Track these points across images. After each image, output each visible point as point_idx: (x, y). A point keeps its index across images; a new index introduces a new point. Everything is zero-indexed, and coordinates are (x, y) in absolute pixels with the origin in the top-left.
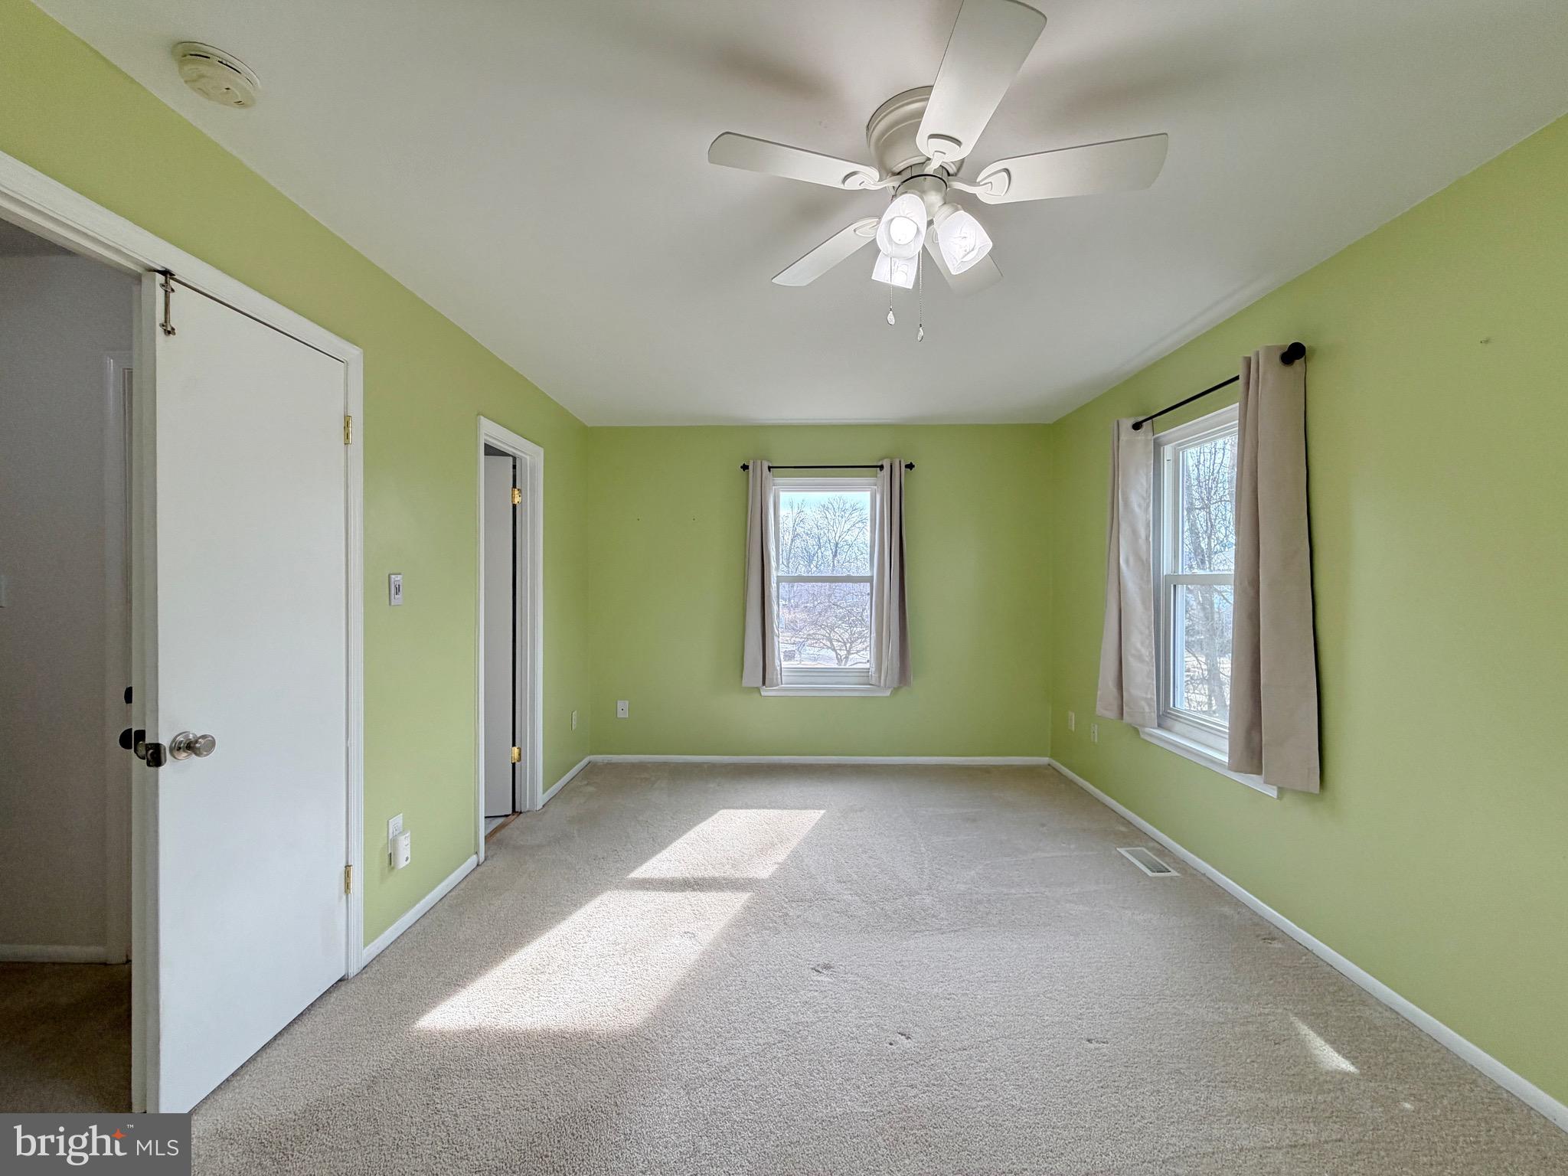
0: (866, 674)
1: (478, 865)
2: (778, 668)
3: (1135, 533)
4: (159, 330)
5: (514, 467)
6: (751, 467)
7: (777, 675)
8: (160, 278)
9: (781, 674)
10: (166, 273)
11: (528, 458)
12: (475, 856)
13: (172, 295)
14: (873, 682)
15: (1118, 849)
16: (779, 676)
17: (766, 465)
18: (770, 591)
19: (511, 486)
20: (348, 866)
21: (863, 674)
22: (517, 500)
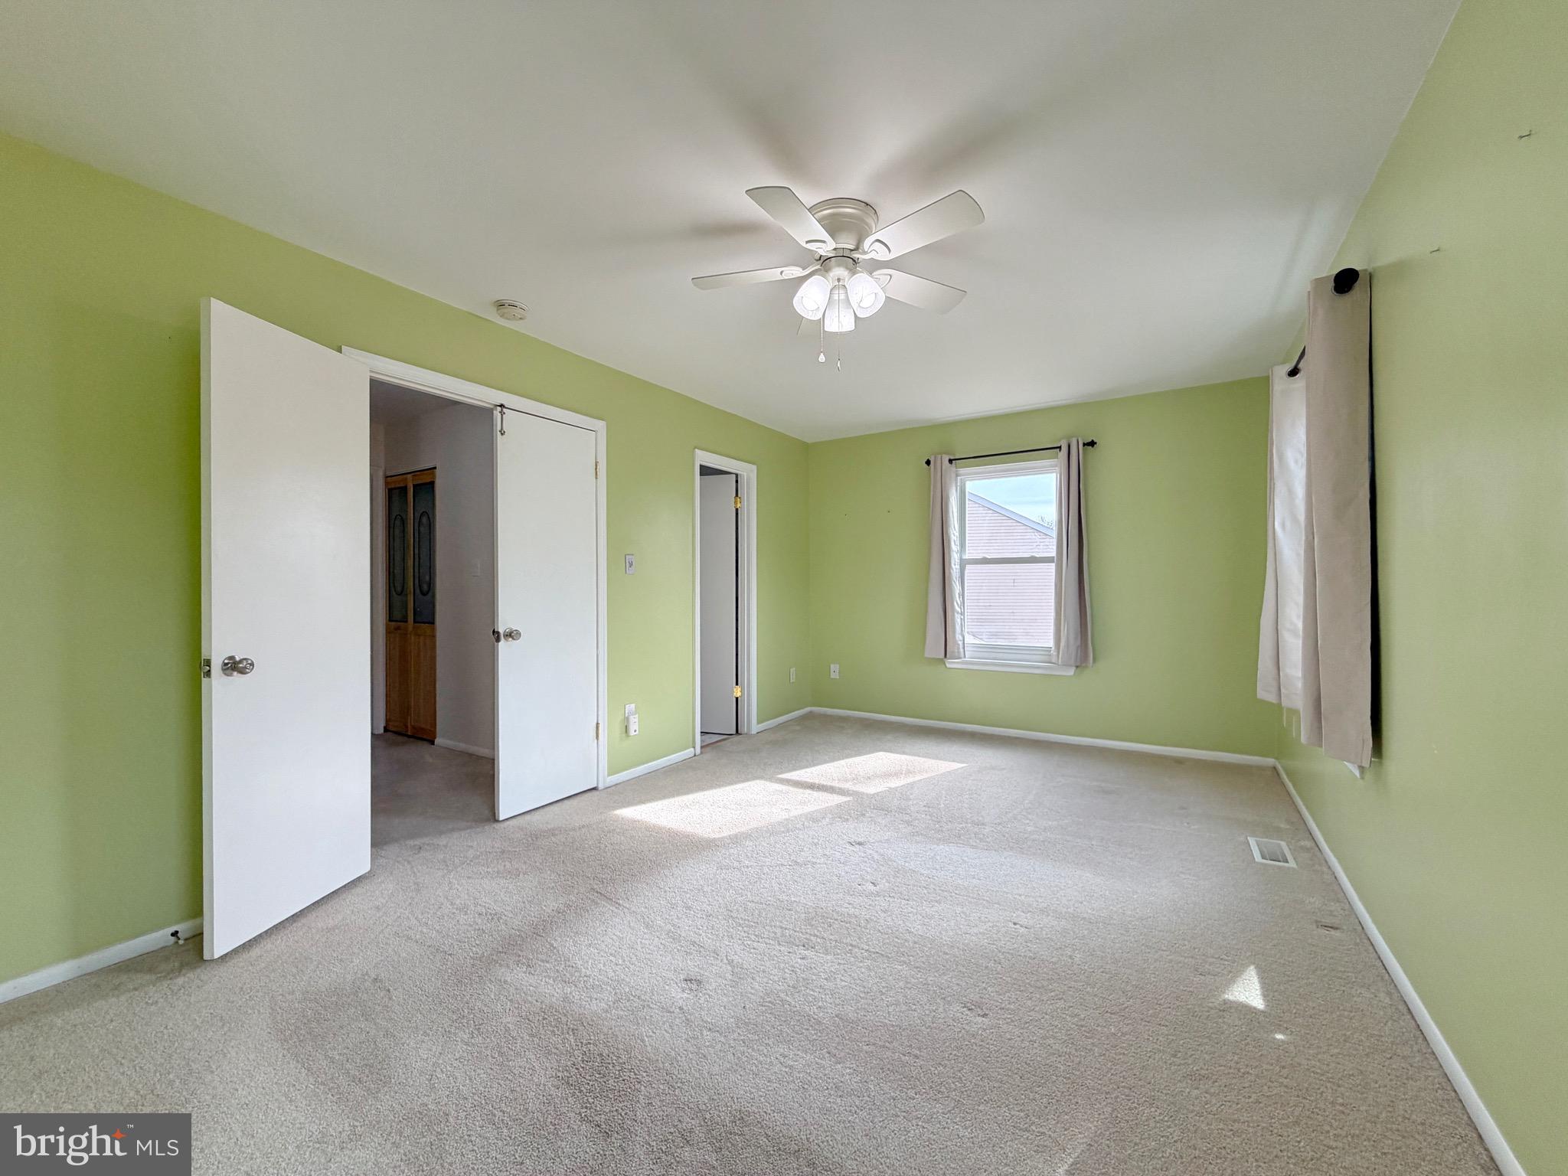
0: (1047, 653)
1: (695, 755)
2: (960, 643)
3: (1291, 492)
4: (499, 433)
5: (737, 481)
6: (932, 463)
7: (959, 648)
8: (499, 409)
9: (964, 648)
10: (502, 406)
11: (745, 474)
12: (693, 749)
13: (504, 416)
14: (1054, 661)
15: (1249, 838)
16: (962, 650)
17: (946, 459)
18: (950, 573)
19: (734, 495)
20: (598, 724)
21: (1042, 653)
22: (739, 505)
